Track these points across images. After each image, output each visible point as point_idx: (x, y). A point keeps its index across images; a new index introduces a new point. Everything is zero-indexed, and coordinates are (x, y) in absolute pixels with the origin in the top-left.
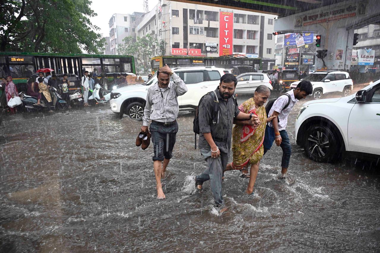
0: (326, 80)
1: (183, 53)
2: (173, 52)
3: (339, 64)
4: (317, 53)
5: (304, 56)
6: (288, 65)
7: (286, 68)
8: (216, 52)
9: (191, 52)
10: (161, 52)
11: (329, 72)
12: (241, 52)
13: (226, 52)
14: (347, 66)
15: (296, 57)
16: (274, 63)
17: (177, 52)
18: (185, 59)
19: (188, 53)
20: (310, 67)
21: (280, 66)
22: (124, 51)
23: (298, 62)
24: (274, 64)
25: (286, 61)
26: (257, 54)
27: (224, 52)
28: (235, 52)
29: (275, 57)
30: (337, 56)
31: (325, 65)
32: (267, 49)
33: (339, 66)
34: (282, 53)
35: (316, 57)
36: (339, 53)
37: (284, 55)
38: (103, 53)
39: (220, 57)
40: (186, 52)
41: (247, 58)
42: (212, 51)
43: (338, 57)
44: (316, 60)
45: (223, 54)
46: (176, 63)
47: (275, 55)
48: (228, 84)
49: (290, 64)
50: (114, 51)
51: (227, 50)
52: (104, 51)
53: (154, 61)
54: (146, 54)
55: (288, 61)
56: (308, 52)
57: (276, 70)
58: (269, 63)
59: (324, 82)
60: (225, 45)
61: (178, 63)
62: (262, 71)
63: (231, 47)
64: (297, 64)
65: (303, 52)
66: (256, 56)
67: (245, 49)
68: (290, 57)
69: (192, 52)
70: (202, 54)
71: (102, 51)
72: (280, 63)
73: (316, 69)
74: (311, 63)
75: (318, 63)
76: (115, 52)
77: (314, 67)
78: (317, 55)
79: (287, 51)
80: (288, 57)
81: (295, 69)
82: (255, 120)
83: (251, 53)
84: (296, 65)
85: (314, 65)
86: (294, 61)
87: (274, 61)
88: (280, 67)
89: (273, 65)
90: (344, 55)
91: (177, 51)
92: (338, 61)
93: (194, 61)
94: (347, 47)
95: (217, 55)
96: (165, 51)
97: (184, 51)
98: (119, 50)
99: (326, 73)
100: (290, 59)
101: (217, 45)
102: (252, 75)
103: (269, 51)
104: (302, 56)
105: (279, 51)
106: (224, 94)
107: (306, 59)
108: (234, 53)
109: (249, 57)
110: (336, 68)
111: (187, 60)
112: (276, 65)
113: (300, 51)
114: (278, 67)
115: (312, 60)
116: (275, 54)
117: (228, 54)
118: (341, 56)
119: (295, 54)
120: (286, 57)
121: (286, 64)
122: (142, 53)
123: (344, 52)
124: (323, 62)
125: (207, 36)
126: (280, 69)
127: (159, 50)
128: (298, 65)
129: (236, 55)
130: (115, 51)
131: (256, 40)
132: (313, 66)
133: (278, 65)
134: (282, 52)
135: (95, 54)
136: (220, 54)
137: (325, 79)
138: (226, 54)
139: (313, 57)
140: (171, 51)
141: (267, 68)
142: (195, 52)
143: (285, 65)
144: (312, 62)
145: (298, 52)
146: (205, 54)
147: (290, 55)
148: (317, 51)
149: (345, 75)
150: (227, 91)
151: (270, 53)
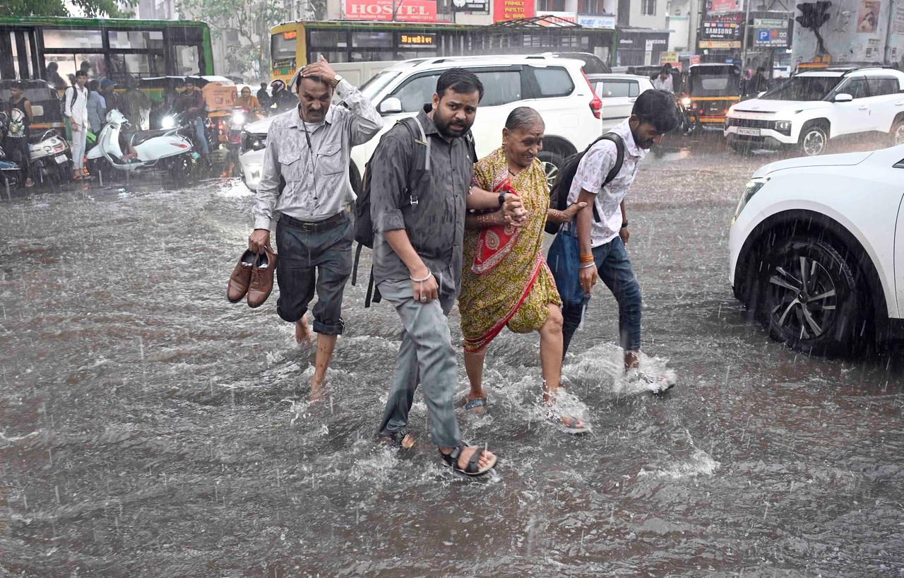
0: (838, 97)
1: (381, 14)
2: (349, 10)
3: (866, 46)
4: (798, 13)
5: (758, 23)
6: (709, 49)
7: (703, 59)
8: (483, 9)
9: (405, 12)
10: (310, 10)
11: (847, 72)
12: (562, 10)
13: (514, 9)
14: (894, 52)
15: (732, 25)
16: (663, 42)
17: (363, 11)
18: (379, 31)
19: (394, 15)
20: (776, 54)
21: (684, 52)
22: (198, 7)
23: (740, 38)
24: (665, 47)
25: (702, 35)
26: (611, 15)
27: (507, 9)
28: (542, 9)
29: (667, 25)
30: (860, 21)
31: (822, 49)
33: (869, 51)
34: (689, 13)
35: (796, 24)
36: (869, 10)
37: (696, 18)
38: (133, 14)
39: (496, 24)
40: (391, 11)
41: (579, 26)
42: (469, 6)
43: (866, 23)
44: (795, 34)
45: (507, 16)
46: (349, 44)
47: (668, 19)
49: (716, 45)
50: (165, 7)
51: (517, 3)
52: (137, 9)
53: (280, 39)
54: (265, 16)
55: (708, 37)
56: (771, 8)
57: (669, 65)
58: (649, 45)
59: (833, 101)
61: (355, 45)
62: (626, 68)
64: (737, 44)
65: (754, 10)
66: (610, 23)
67: (573, 0)
68: (714, 25)
69: (410, 9)
70: (439, 17)
71: (129, 9)
72: (684, 44)
73: (793, 61)
74: (780, 42)
75: (802, 44)
76: (169, 13)
77: (789, 55)
78: (798, 19)
79: (704, 5)
80: (707, 25)
81: (729, 63)
82: (512, 208)
83: (593, 14)
84: (732, 50)
85: (789, 49)
86: (726, 37)
87: (665, 36)
88: (684, 54)
89: (660, 49)
90: (882, 20)
91: (362, 7)
92: (865, 38)
93: (404, 39)
95: (485, 20)
96: (326, 9)
97: (385, 8)
98: (183, 6)
99: (839, 74)
100: (715, 31)
102: (604, 81)
103: (650, 6)
104: (751, 22)
105: (681, 8)
107: (765, 30)
108: (539, 14)
109: (585, 26)
110: (860, 57)
111: (382, 35)
112: (671, 48)
113: (745, 7)
114: (678, 54)
115: (784, 34)
116: (667, 15)
117: (521, 16)
118: (873, 22)
119: (731, 15)
120: (702, 24)
121: (703, 44)
122: (254, 16)
123: (883, 8)
124: (816, 40)
126: (685, 61)
127: (306, 6)
128: (740, 50)
129: (543, 18)
130: (169, 8)
132: (788, 51)
133: (678, 50)
134: (688, 9)
135: (107, 17)
136: (495, 18)
137: (837, 93)
138: (515, 16)
139: (786, 24)
140: (344, 8)
141: (641, 60)
142: (417, 11)
143: (699, 51)
144: (783, 39)
145: (741, 9)
146: (447, 17)
147: (714, 18)
148: (799, 7)
149: (897, 80)
151: (651, 12)
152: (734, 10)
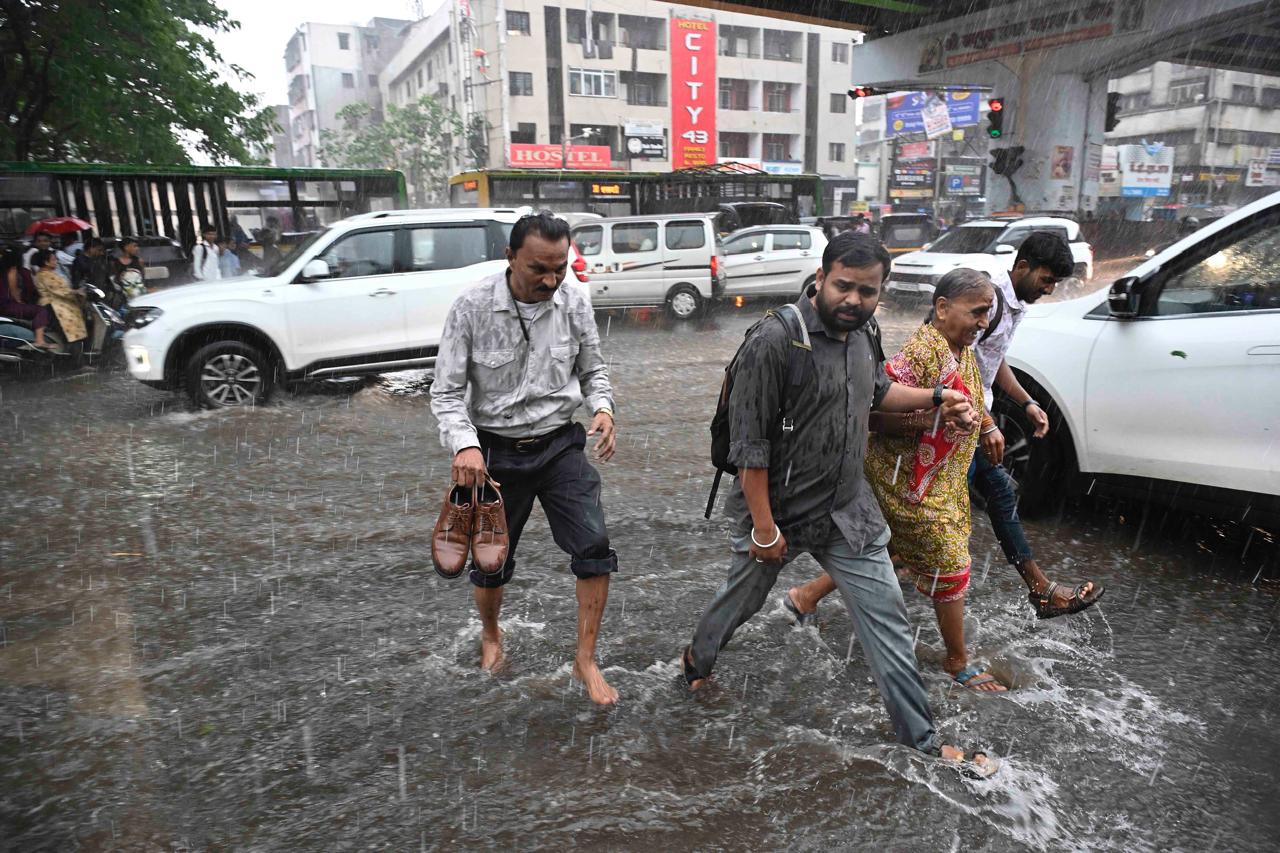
0: (1000, 248)
1: (549, 161)
2: (514, 157)
3: (1061, 193)
4: (991, 159)
5: (950, 169)
6: (900, 199)
7: (895, 208)
8: (661, 156)
9: (576, 158)
10: (471, 156)
11: (1010, 221)
12: (746, 155)
13: (695, 156)
14: (1088, 200)
15: (925, 172)
16: (851, 190)
17: (529, 158)
18: (565, 179)
19: (564, 161)
20: (969, 203)
21: (875, 201)
22: (343, 153)
23: (932, 186)
24: (854, 196)
25: (893, 183)
26: (798, 162)
27: (686, 155)
28: (725, 155)
29: (856, 173)
30: (1053, 168)
31: (1016, 199)
32: (832, 145)
33: (1063, 199)
34: (879, 160)
35: (990, 172)
36: (1062, 156)
37: (886, 164)
38: (268, 161)
39: (675, 172)
40: (560, 158)
41: (765, 173)
42: (648, 152)
43: (1060, 169)
44: (988, 182)
45: (686, 163)
46: (536, 194)
47: (857, 165)
48: (861, 273)
49: (908, 194)
50: (305, 153)
51: (697, 149)
52: (272, 156)
53: (460, 189)
54: (420, 163)
55: (898, 185)
56: (962, 153)
57: (861, 215)
58: (838, 194)
59: (994, 253)
60: (692, 132)
61: (542, 196)
63: (711, 137)
64: (928, 193)
65: (946, 156)
66: (796, 170)
67: (757, 146)
68: (905, 172)
69: (581, 156)
70: (614, 164)
71: (263, 156)
72: (873, 192)
73: (987, 212)
74: (973, 190)
75: (995, 192)
76: (310, 160)
77: (982, 204)
78: (991, 165)
79: (894, 150)
80: (897, 172)
81: (921, 212)
82: (957, 413)
83: (779, 160)
84: (925, 199)
85: (981, 197)
86: (918, 185)
87: (854, 183)
88: (874, 204)
89: (849, 199)
90: (1075, 165)
91: (529, 153)
92: (1060, 183)
93: (596, 188)
94: (1086, 136)
95: (663, 167)
96: (488, 154)
97: (554, 154)
98: (326, 153)
99: (1001, 224)
100: (906, 178)
101: (665, 131)
102: (775, 232)
103: (837, 152)
104: (943, 169)
105: (870, 154)
106: (839, 310)
107: (956, 177)
108: (721, 160)
109: (771, 173)
110: (1054, 206)
111: (571, 185)
112: (861, 197)
113: (936, 153)
114: (868, 204)
115: (976, 181)
116: (856, 161)
117: (703, 163)
118: (1067, 167)
119: (922, 161)
120: (892, 171)
121: (894, 193)
122: (407, 163)
123: (1076, 154)
124: (1009, 186)
125: (629, 102)
126: (875, 211)
127: (466, 152)
128: (932, 199)
129: (726, 165)
130: (310, 155)
131: (793, 114)
132: (980, 200)
133: (868, 199)
134: (878, 155)
135: (238, 164)
136: (674, 165)
137: (999, 244)
138: (696, 163)
139: (978, 171)
140: (508, 155)
141: (830, 210)
142: (589, 157)
143: (890, 200)
144: (975, 186)
145: (932, 155)
146: (622, 164)
147: (905, 165)
148: (992, 152)
149: (1065, 229)
150: (853, 298)
151: (839, 158)
152: (925, 156)
